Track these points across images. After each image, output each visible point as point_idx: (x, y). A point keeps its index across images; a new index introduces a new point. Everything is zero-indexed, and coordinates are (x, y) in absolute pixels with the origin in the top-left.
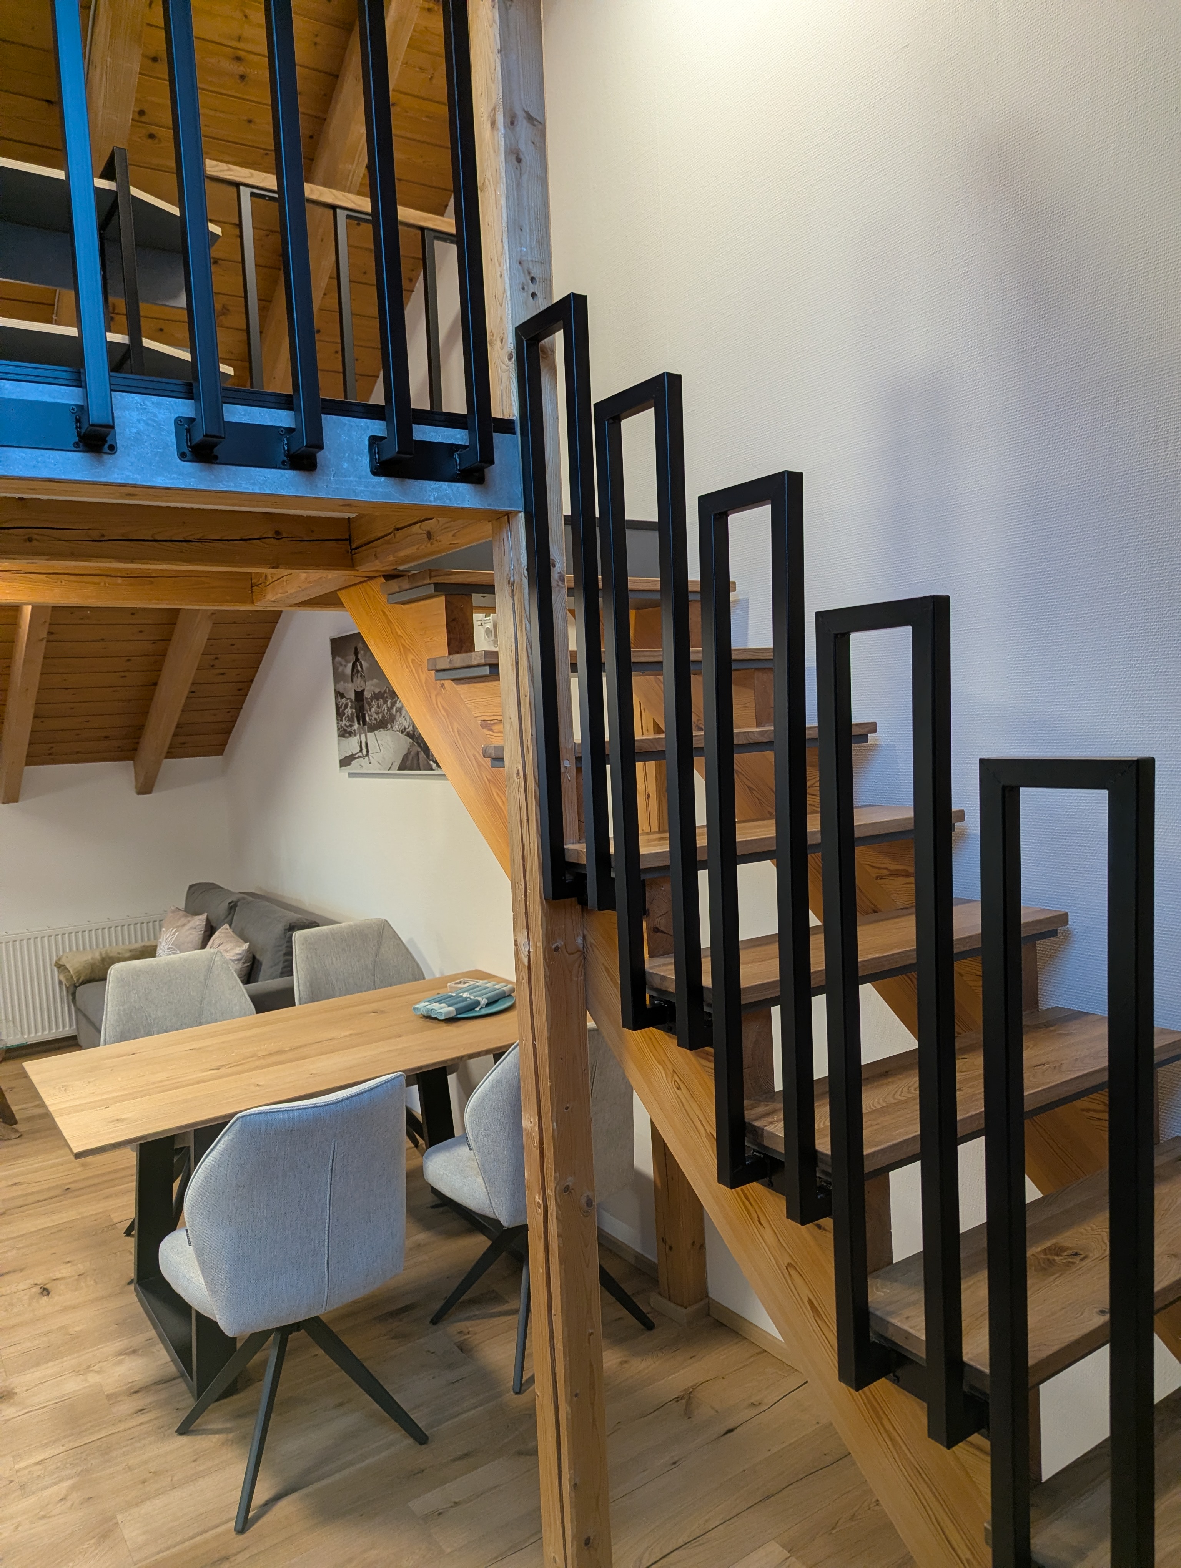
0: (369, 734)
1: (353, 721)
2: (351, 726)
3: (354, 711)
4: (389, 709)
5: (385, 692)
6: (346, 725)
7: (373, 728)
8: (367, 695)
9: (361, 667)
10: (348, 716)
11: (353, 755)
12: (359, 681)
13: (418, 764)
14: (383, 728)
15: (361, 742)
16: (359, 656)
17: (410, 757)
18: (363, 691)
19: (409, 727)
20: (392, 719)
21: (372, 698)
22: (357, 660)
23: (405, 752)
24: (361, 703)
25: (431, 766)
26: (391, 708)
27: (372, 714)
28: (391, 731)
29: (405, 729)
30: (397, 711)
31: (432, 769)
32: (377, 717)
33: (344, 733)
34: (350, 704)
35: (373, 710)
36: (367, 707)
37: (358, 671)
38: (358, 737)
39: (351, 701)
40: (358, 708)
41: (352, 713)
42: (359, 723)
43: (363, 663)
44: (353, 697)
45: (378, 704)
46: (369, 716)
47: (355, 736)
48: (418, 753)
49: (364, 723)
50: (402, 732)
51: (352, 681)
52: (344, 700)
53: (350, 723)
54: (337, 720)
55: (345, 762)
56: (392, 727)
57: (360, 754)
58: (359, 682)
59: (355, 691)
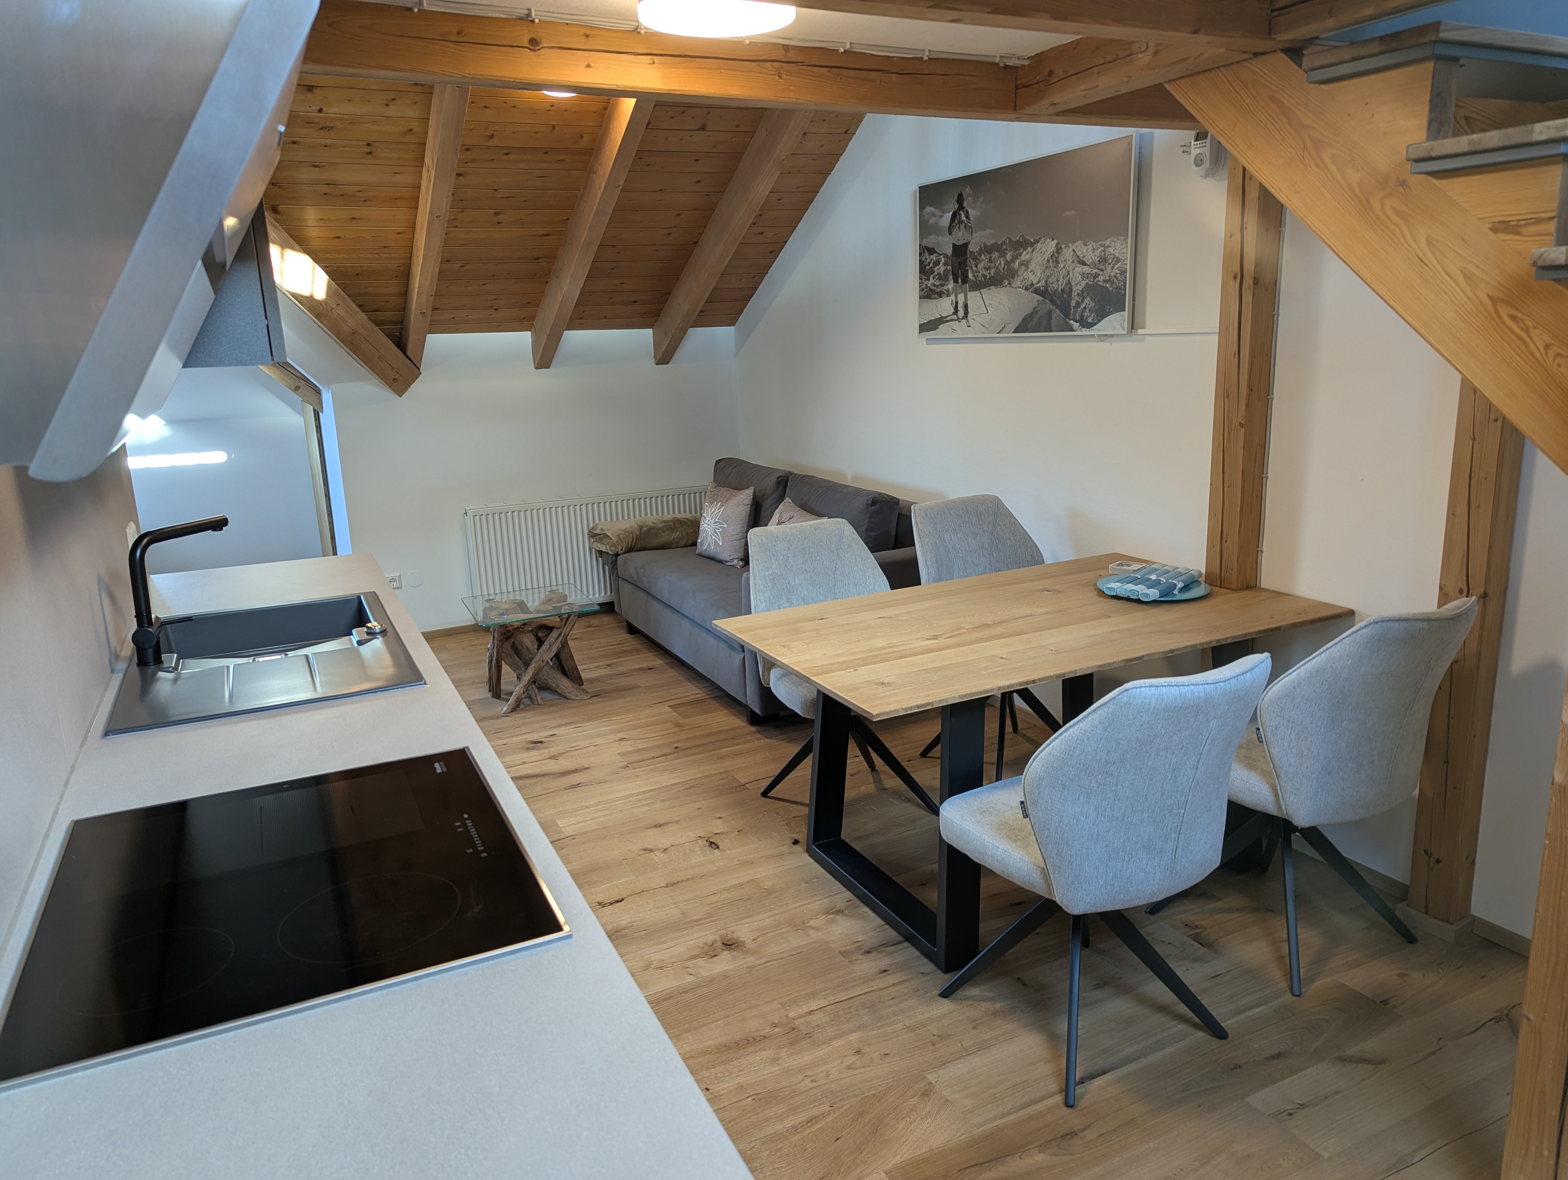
0: (970, 294)
1: (947, 279)
2: (942, 285)
3: (949, 268)
4: (1007, 263)
5: (1004, 243)
6: (934, 285)
7: (977, 286)
8: (973, 248)
9: (967, 216)
10: (939, 274)
11: (942, 317)
12: (960, 234)
13: (1050, 324)
14: (996, 285)
15: (957, 303)
16: (965, 204)
17: (1037, 317)
18: (966, 245)
19: (1039, 282)
20: (1012, 274)
21: (980, 252)
22: (961, 207)
23: (1029, 311)
24: (962, 258)
25: (1071, 326)
26: (1013, 261)
27: (978, 270)
28: (1008, 288)
29: (1032, 285)
30: (1021, 264)
31: (1073, 330)
32: (986, 273)
33: (928, 294)
34: (943, 260)
35: (981, 266)
36: (971, 262)
37: (961, 222)
38: (953, 297)
39: (946, 256)
40: (957, 264)
41: (946, 271)
42: (956, 281)
43: (970, 211)
44: (950, 252)
45: (990, 258)
46: (973, 272)
47: (948, 296)
48: (1050, 313)
49: (965, 280)
50: (1027, 289)
51: (950, 233)
52: (934, 257)
53: (942, 282)
54: (921, 279)
55: (926, 327)
56: (1010, 284)
57: (954, 317)
58: (960, 236)
59: (954, 245)
